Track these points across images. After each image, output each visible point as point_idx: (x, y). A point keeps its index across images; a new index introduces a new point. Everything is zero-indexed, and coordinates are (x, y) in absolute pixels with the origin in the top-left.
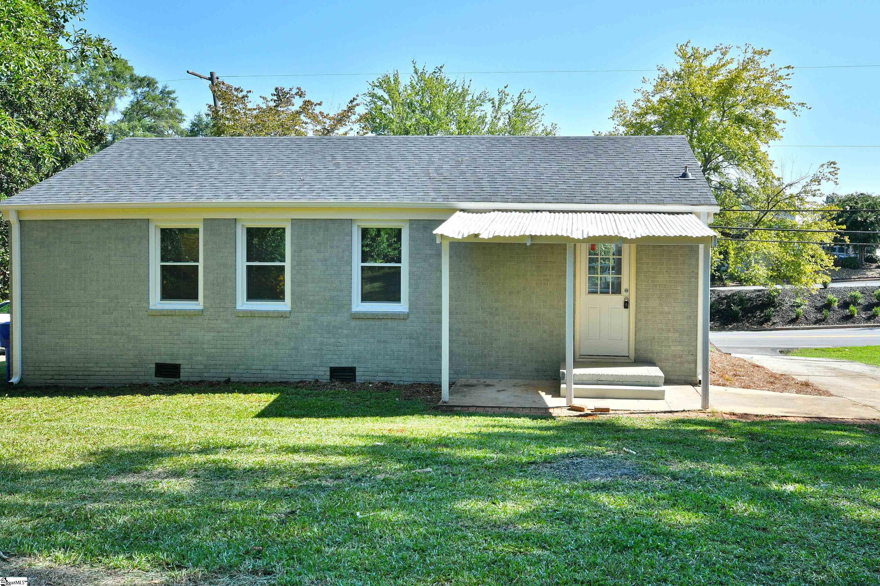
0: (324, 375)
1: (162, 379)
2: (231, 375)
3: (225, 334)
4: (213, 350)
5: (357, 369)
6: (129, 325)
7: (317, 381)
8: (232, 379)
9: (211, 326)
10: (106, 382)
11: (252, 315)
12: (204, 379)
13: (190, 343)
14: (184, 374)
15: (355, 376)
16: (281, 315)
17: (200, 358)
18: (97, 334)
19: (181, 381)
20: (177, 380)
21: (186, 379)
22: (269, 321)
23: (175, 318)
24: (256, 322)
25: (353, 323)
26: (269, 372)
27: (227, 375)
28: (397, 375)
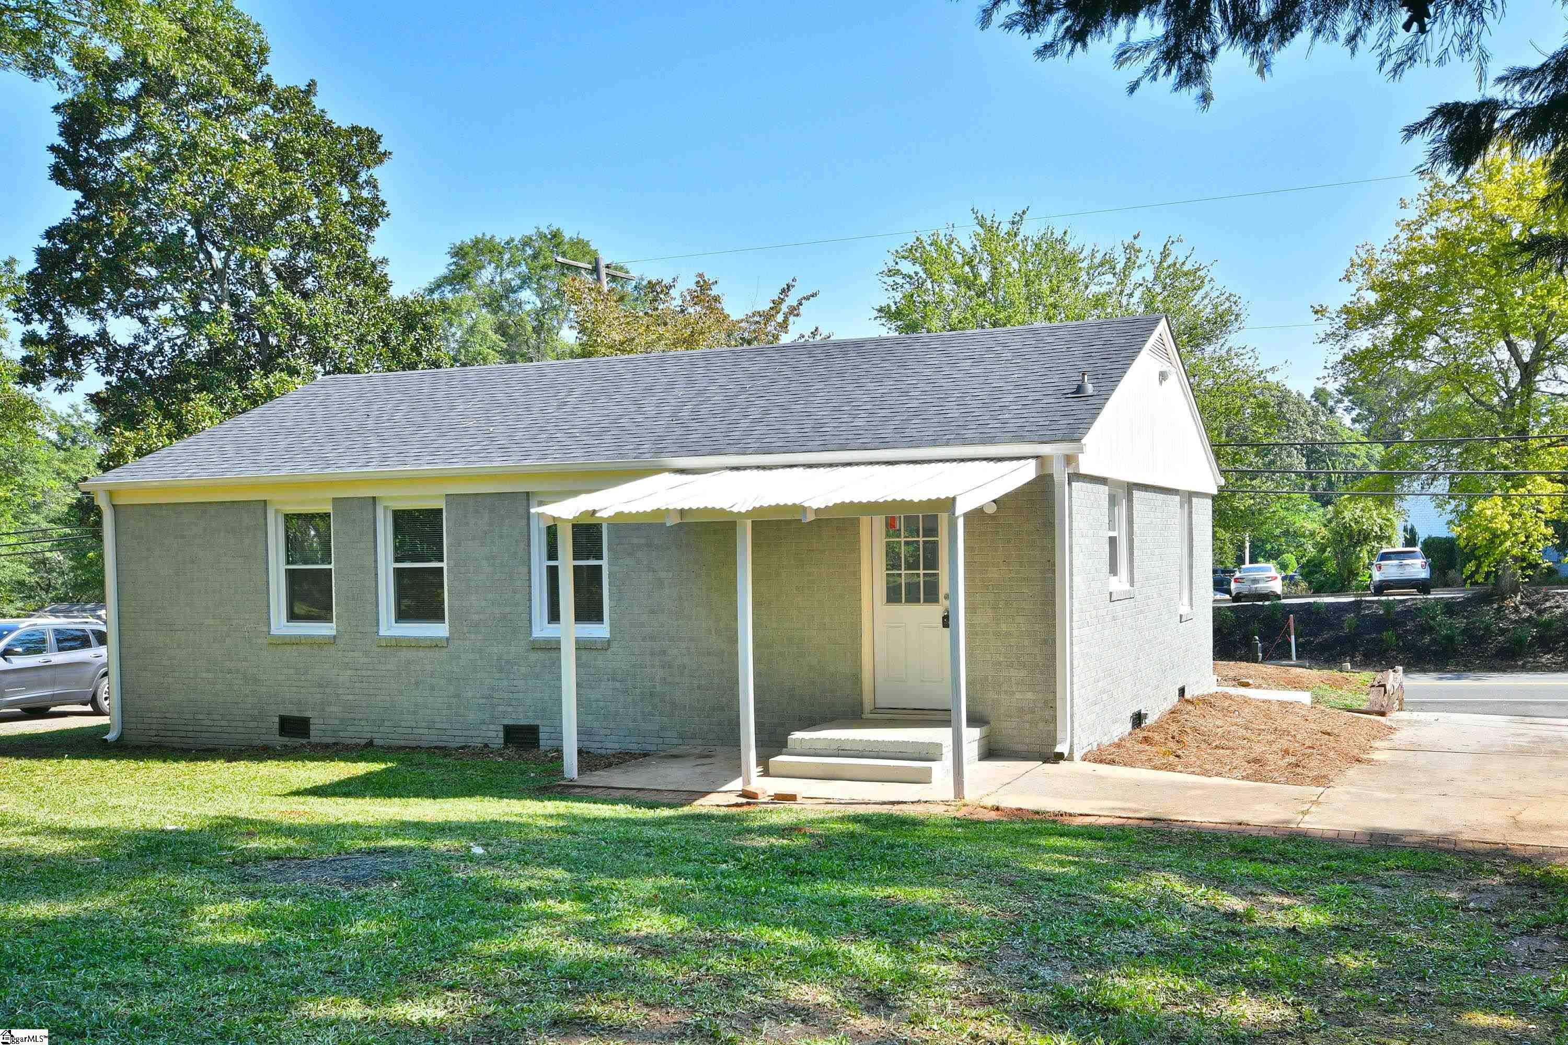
0: (496, 737)
1: (287, 739)
2: (374, 735)
3: (364, 673)
4: (350, 697)
5: (541, 729)
6: (245, 659)
7: (486, 746)
8: (376, 742)
9: (347, 660)
10: (221, 742)
11: (397, 644)
12: (341, 740)
13: (320, 686)
14: (316, 735)
15: (537, 740)
16: (435, 645)
17: (333, 709)
18: (208, 671)
19: (309, 744)
20: (304, 741)
21: (317, 740)
22: (421, 654)
23: (301, 648)
24: (404, 654)
25: (534, 656)
26: (421, 731)
27: (369, 735)
28: (597, 738)
